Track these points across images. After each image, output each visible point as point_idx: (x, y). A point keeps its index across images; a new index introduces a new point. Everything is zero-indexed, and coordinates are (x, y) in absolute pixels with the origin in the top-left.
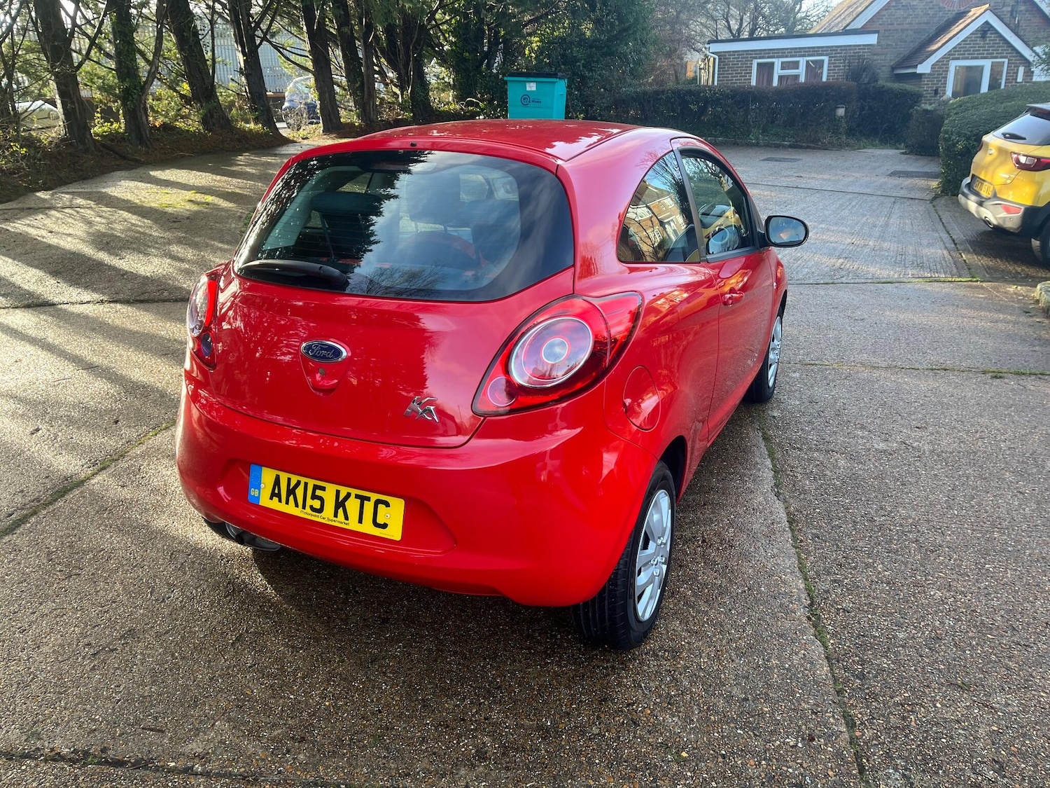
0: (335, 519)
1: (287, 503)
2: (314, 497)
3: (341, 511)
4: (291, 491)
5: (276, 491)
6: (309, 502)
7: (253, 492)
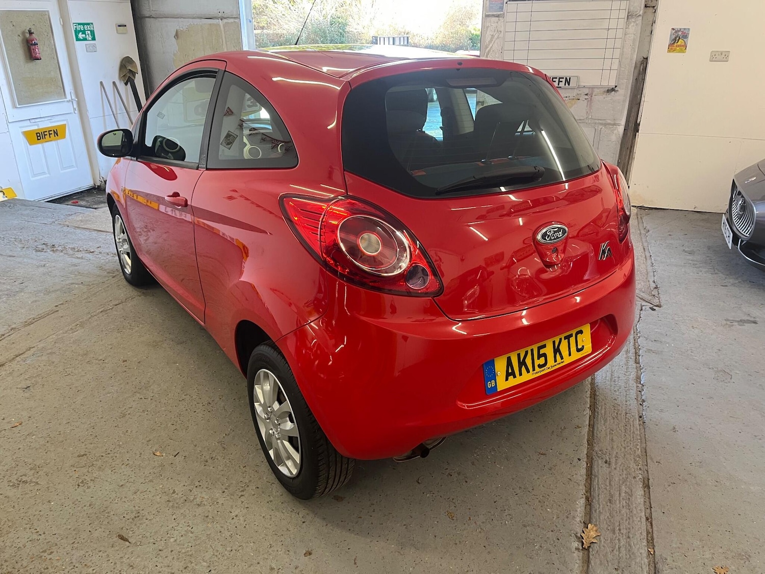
0: (556, 363)
1: (521, 374)
2: (539, 356)
3: (558, 355)
4: (522, 363)
5: (510, 371)
6: (537, 362)
7: (490, 385)
